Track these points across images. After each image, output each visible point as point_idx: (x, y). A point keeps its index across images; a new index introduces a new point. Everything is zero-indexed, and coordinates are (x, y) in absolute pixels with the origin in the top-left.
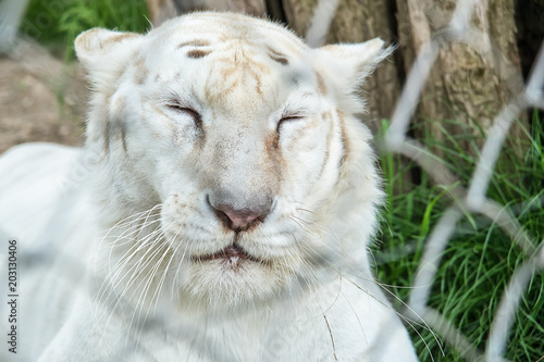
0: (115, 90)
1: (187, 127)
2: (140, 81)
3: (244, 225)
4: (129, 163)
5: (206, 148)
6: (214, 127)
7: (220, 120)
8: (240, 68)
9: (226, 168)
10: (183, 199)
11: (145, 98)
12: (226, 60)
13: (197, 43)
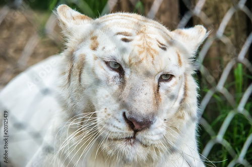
0: (78, 49)
1: (115, 77)
2: (94, 49)
3: (140, 129)
4: (81, 89)
5: (125, 89)
6: (130, 79)
7: (134, 76)
8: (145, 51)
9: (135, 101)
10: (109, 111)
11: (96, 58)
12: (140, 46)
13: (126, 34)
